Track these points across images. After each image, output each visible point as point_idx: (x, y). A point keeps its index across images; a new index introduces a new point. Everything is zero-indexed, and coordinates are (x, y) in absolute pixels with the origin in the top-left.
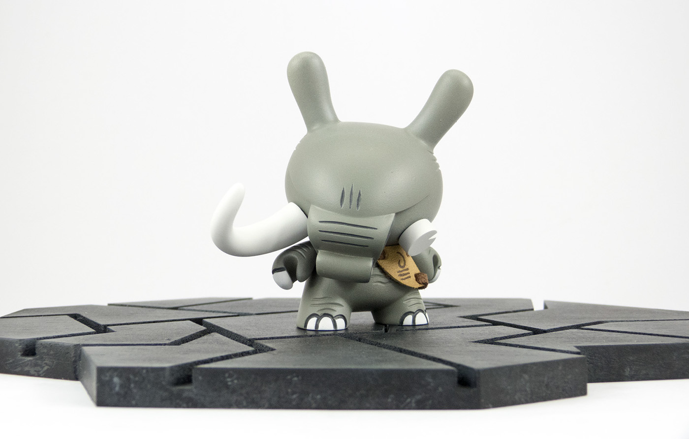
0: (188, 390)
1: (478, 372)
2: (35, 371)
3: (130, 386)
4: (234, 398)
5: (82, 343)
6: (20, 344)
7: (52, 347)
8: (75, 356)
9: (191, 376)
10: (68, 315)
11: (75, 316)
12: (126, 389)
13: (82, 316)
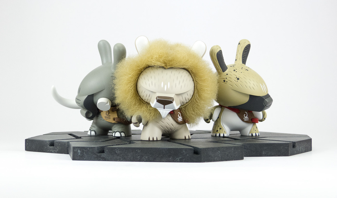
0: (103, 155)
1: (201, 149)
2: (54, 151)
3: (84, 153)
4: (118, 157)
5: (69, 141)
6: (49, 142)
7: (59, 142)
8: (67, 146)
9: (104, 150)
10: (68, 134)
11: (70, 134)
12: (82, 154)
13: (73, 135)
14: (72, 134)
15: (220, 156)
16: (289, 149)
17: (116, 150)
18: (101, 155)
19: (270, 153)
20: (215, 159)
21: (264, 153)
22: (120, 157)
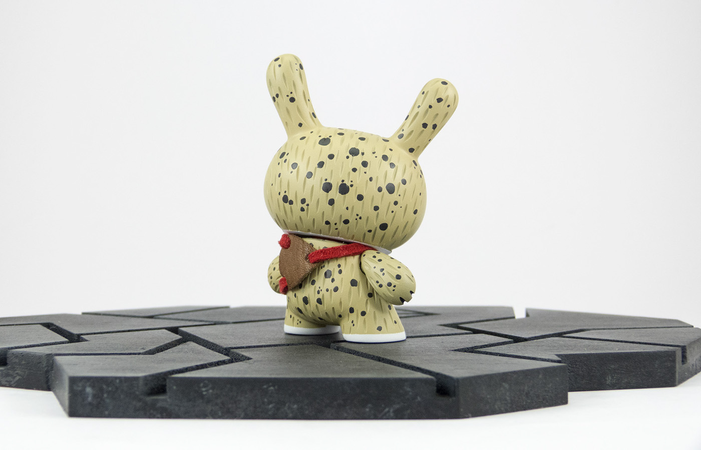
0: (162, 401)
3: (103, 396)
4: (209, 408)
5: (54, 352)
7: (24, 356)
8: (48, 367)
9: (165, 386)
10: (41, 324)
11: (48, 326)
12: (99, 400)
13: (55, 326)
14: (52, 324)
15: (508, 398)
16: (675, 368)
17: (202, 385)
18: (157, 400)
19: (626, 380)
20: (496, 406)
21: (609, 380)
22: (213, 408)
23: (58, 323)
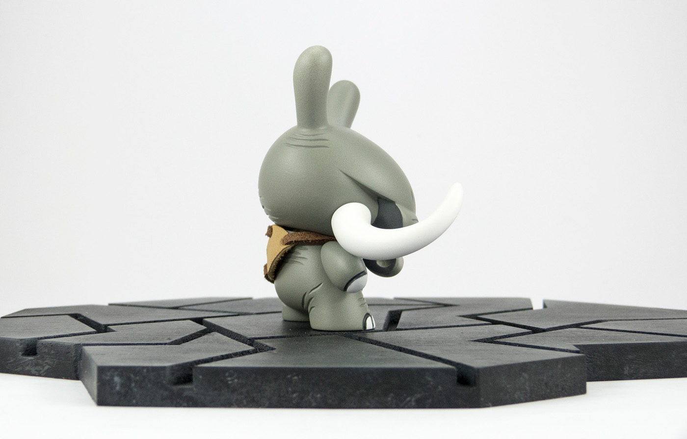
0: (188, 389)
1: (478, 370)
3: (130, 385)
4: (235, 397)
5: (82, 342)
6: (21, 344)
7: (53, 346)
8: (76, 356)
9: (191, 375)
10: (69, 315)
12: (126, 388)
14: (79, 315)
15: (528, 388)
17: (227, 374)
18: (183, 390)
19: (643, 370)
20: (516, 396)
23: (85, 314)
